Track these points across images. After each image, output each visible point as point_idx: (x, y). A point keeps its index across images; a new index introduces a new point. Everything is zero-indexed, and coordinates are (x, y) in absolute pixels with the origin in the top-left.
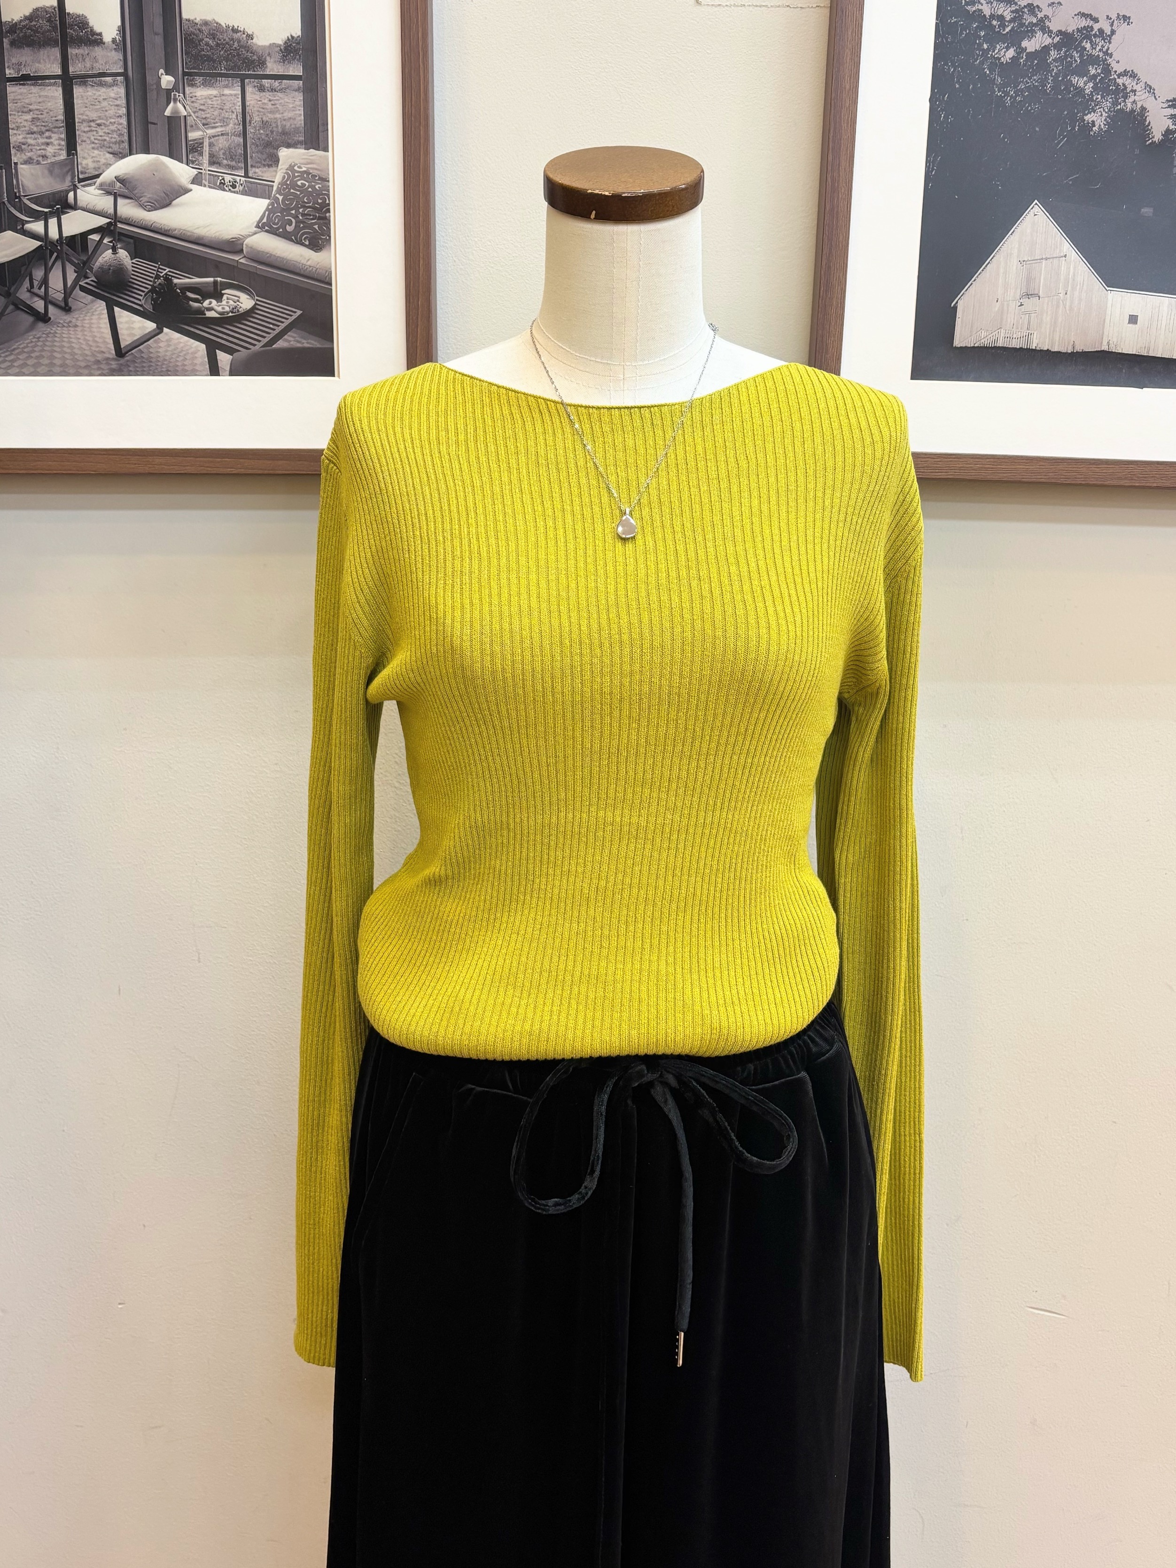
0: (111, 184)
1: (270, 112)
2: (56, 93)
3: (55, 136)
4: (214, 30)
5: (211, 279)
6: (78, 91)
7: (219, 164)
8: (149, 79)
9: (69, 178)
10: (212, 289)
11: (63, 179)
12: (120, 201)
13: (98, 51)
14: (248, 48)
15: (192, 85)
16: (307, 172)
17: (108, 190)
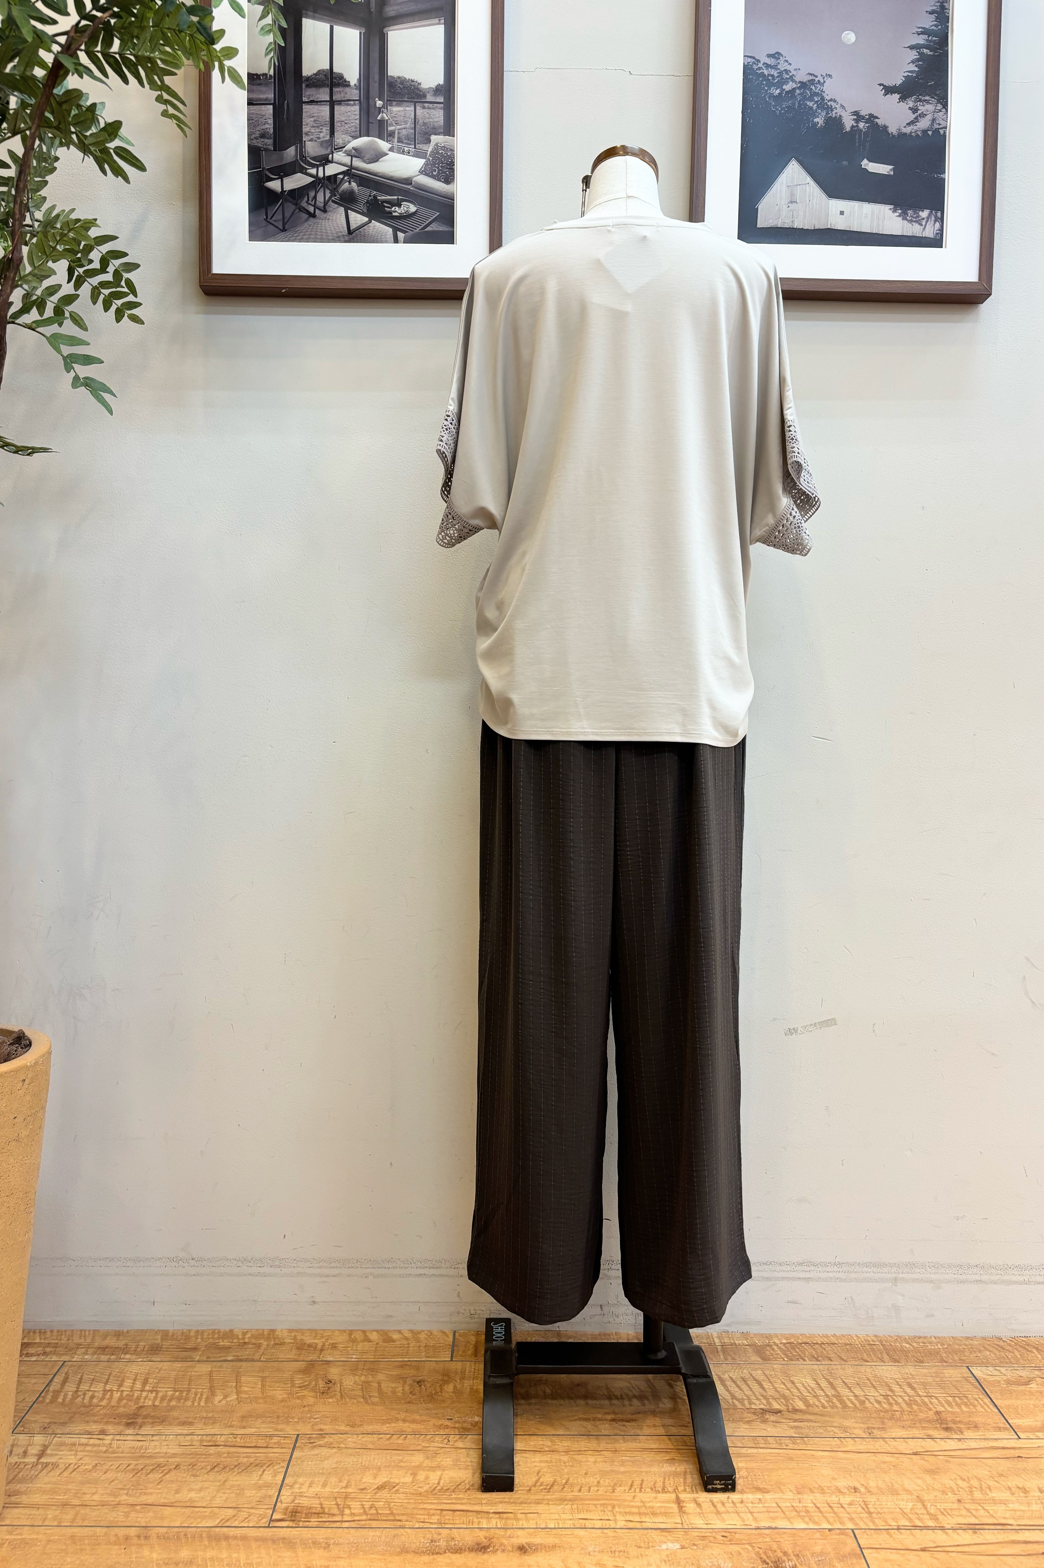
0: (350, 151)
1: (428, 118)
2: (326, 109)
3: (324, 128)
4: (403, 81)
5: (396, 197)
6: (336, 108)
7: (402, 142)
8: (371, 102)
9: (330, 148)
10: (396, 202)
11: (327, 149)
12: (354, 159)
13: (347, 89)
14: (418, 89)
15: (391, 106)
16: (444, 147)
17: (348, 154)
